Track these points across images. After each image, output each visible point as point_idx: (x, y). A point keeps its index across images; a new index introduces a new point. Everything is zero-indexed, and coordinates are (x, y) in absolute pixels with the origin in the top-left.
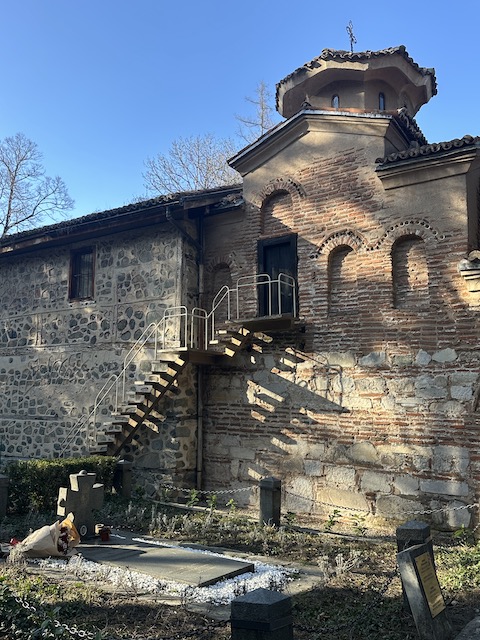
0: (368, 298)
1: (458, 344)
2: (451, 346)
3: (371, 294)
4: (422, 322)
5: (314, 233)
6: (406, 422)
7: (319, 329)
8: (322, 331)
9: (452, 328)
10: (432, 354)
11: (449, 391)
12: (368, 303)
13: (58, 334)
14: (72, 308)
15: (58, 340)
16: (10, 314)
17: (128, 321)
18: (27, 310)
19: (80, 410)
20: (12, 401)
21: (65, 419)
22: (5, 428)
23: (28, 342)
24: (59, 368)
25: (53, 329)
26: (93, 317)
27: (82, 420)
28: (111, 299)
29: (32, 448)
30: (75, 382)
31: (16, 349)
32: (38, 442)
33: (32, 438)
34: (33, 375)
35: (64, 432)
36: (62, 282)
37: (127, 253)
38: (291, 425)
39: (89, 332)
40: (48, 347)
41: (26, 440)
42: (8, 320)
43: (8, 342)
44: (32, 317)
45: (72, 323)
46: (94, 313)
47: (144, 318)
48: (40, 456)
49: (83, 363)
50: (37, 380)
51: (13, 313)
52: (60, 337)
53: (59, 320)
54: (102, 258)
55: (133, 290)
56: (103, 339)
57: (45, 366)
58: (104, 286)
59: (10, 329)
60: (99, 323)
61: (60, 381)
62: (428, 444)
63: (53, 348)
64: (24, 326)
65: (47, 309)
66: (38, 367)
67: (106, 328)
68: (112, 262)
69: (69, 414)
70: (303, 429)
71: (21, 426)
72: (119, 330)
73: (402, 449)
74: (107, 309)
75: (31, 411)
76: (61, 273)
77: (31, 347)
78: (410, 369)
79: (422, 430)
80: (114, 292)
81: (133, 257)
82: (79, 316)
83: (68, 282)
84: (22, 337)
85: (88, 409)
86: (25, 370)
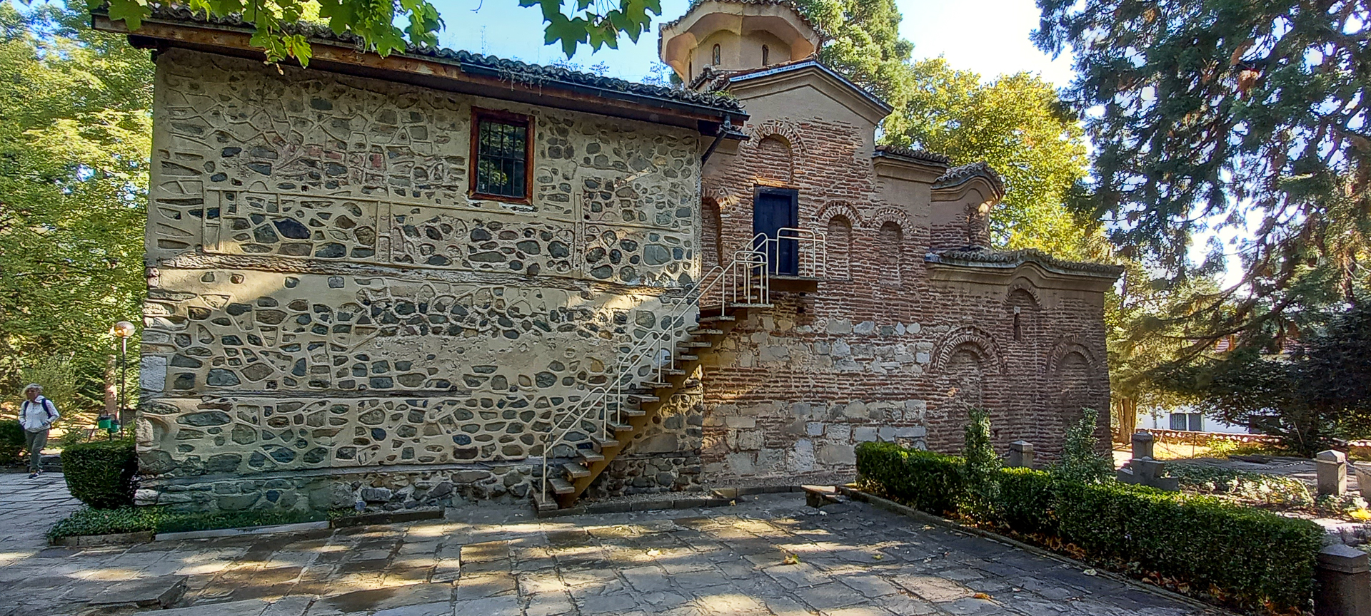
0: (861, 271)
1: (922, 320)
2: (918, 321)
3: (863, 268)
4: (900, 299)
5: (814, 195)
6: (887, 382)
7: (819, 294)
8: (821, 296)
9: (918, 307)
10: (906, 326)
11: (915, 357)
12: (861, 276)
13: (441, 248)
14: (478, 209)
15: (440, 260)
16: (282, 186)
17: (608, 250)
18: (343, 188)
19: (512, 380)
20: (309, 362)
21: (477, 394)
22: (291, 416)
23: (349, 251)
24: (449, 309)
25: (425, 238)
26: (528, 233)
27: (520, 395)
28: (569, 211)
29: (386, 448)
30: (494, 335)
31: (310, 261)
32: (404, 436)
33: (387, 430)
34: (373, 316)
35: (477, 415)
36: (448, 158)
37: (606, 150)
38: (793, 389)
39: (520, 256)
40: (413, 269)
41: (368, 435)
42: (274, 197)
43: (279, 244)
44: (359, 204)
45: (478, 235)
46: (532, 226)
47: (639, 252)
48: (415, 460)
49: (508, 304)
50: (385, 326)
51: (294, 187)
52: (447, 254)
53: (445, 225)
54: (549, 142)
55: (617, 207)
56: (552, 271)
57: (407, 302)
58: (554, 187)
59: (281, 217)
60: (544, 245)
61: (454, 331)
62: (901, 399)
63: (429, 271)
64: (332, 218)
65: (409, 198)
66: (388, 302)
67: (560, 255)
68: (570, 153)
69: (486, 385)
70: (804, 392)
71: (347, 410)
72: (589, 261)
73: (885, 405)
74: (562, 225)
75: (375, 382)
76: (445, 140)
77: (359, 263)
78: (891, 338)
79: (898, 388)
80: (576, 202)
81: (618, 159)
82: (495, 226)
83: (467, 162)
84: (329, 239)
85: (533, 378)
86: (345, 305)
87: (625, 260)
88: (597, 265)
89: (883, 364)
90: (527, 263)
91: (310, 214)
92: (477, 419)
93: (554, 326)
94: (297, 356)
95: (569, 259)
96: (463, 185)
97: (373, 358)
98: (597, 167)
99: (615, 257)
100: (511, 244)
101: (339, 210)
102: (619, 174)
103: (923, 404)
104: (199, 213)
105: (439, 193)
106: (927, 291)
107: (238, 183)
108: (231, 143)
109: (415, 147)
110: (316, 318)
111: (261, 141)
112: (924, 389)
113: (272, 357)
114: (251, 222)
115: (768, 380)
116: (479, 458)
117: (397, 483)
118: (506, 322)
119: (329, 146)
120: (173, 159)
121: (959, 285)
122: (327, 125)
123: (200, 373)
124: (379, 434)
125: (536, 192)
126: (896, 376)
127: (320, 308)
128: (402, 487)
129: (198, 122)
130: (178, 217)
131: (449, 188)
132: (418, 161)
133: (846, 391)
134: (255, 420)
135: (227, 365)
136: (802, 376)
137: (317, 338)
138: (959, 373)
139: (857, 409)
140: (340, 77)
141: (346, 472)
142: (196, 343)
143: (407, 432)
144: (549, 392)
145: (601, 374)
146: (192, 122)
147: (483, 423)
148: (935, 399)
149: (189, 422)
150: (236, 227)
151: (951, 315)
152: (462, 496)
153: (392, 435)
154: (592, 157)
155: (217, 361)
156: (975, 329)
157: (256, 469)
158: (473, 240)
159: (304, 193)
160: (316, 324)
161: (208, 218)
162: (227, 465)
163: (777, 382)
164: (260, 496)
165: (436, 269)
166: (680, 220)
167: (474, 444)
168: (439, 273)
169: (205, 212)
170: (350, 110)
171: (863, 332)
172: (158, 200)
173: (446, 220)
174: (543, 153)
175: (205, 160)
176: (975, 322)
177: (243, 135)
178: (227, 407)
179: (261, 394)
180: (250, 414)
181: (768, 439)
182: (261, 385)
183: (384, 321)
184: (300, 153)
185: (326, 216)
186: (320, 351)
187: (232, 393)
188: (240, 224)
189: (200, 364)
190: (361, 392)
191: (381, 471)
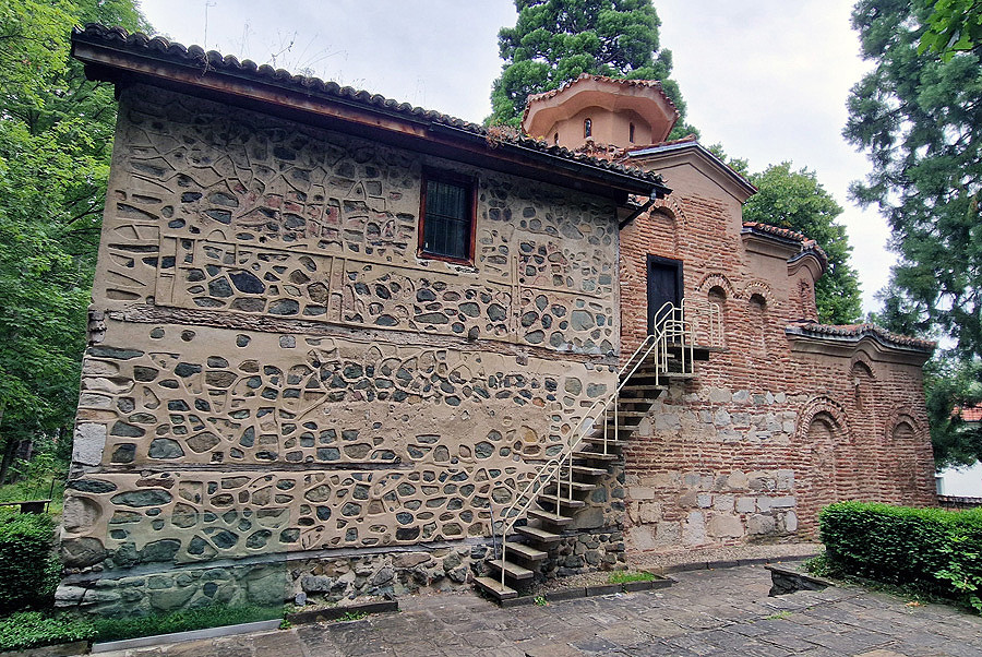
0: (735, 341)
1: (786, 390)
3: (737, 337)
4: (768, 369)
5: (696, 266)
8: (704, 365)
9: (783, 377)
10: (774, 396)
11: (783, 426)
12: (735, 345)
13: (390, 308)
14: (424, 268)
15: (388, 319)
16: (240, 236)
17: (541, 315)
18: (301, 241)
19: (453, 450)
20: (259, 431)
21: (421, 465)
22: (235, 492)
23: (302, 308)
24: (394, 372)
25: (375, 297)
26: (469, 294)
27: (460, 467)
28: (506, 274)
29: (331, 530)
30: (437, 401)
31: (263, 317)
32: (348, 515)
33: (332, 507)
34: (323, 379)
35: (419, 489)
36: (401, 216)
37: (540, 214)
38: (685, 458)
39: (462, 318)
40: (362, 328)
41: (313, 514)
42: (233, 247)
43: (232, 298)
44: (314, 259)
45: (424, 295)
46: (473, 288)
47: (567, 317)
48: (357, 542)
49: (450, 369)
50: (333, 390)
51: (252, 237)
52: (395, 314)
53: (393, 283)
54: (490, 204)
55: (549, 272)
56: (490, 334)
57: (355, 365)
58: (494, 249)
59: (237, 270)
60: (484, 307)
61: (400, 397)
62: (774, 468)
63: (377, 332)
64: (288, 273)
65: (362, 255)
66: (337, 363)
67: (498, 318)
68: (508, 215)
69: (428, 455)
70: (694, 462)
71: (293, 485)
72: (524, 325)
73: (761, 474)
74: (500, 288)
75: (322, 453)
76: (397, 196)
77: (310, 321)
78: (762, 407)
79: (770, 458)
80: (512, 267)
81: (550, 224)
82: (441, 286)
83: (417, 219)
84: (283, 294)
85: (473, 448)
86: (295, 367)
87: (555, 327)
88: (531, 329)
89: (758, 433)
90: (469, 326)
91: (266, 267)
92: (419, 494)
93: (492, 391)
94: (246, 422)
95: (506, 322)
96: (413, 243)
97: (322, 426)
98: (532, 231)
99: (546, 323)
100: (454, 305)
101: (294, 264)
102: (551, 239)
103: (790, 473)
104: (152, 261)
105: (390, 250)
106: (789, 361)
107: (196, 230)
108: (192, 187)
109: (370, 203)
110: (266, 381)
111: (222, 188)
112: (792, 460)
113: (220, 424)
114: (207, 273)
115: (663, 449)
116: (419, 538)
117: (339, 570)
118: (447, 387)
119: (290, 197)
120: (130, 201)
121: (813, 356)
122: (288, 176)
123: (142, 444)
124: (324, 513)
125: (478, 253)
126: (768, 445)
127: (271, 369)
128: (342, 573)
129: (159, 163)
130: (131, 264)
131: (399, 245)
132: (373, 218)
133: (728, 461)
134: (197, 499)
135: (170, 434)
136: (692, 445)
137: (267, 402)
138: (816, 442)
139: (738, 479)
140: (303, 127)
141: (290, 557)
142: (140, 408)
143: (352, 509)
144: (486, 463)
145: (535, 444)
146: (153, 162)
147: (425, 500)
148: (801, 469)
149: (126, 502)
150: (191, 279)
151: (808, 385)
152: (403, 583)
153: (337, 514)
154: (528, 220)
155: (162, 429)
156: (828, 400)
157: (196, 557)
158: (420, 301)
159: (261, 244)
160: (266, 388)
161: (163, 267)
162: (163, 553)
163: (671, 451)
164: (196, 590)
165: (384, 330)
166: (602, 286)
167: (417, 522)
168: (387, 334)
169: (160, 261)
170: (311, 162)
171: (740, 401)
172: (110, 245)
173: (395, 278)
174: (484, 215)
175: (165, 204)
176: (828, 393)
177: (204, 179)
178: (169, 484)
179: (207, 468)
180: (194, 491)
181: (664, 510)
182: (206, 457)
183: (333, 386)
184: (260, 203)
185: (282, 269)
186: (268, 418)
187: (175, 466)
188: (195, 276)
189: (142, 432)
190: (308, 465)
191: (325, 556)
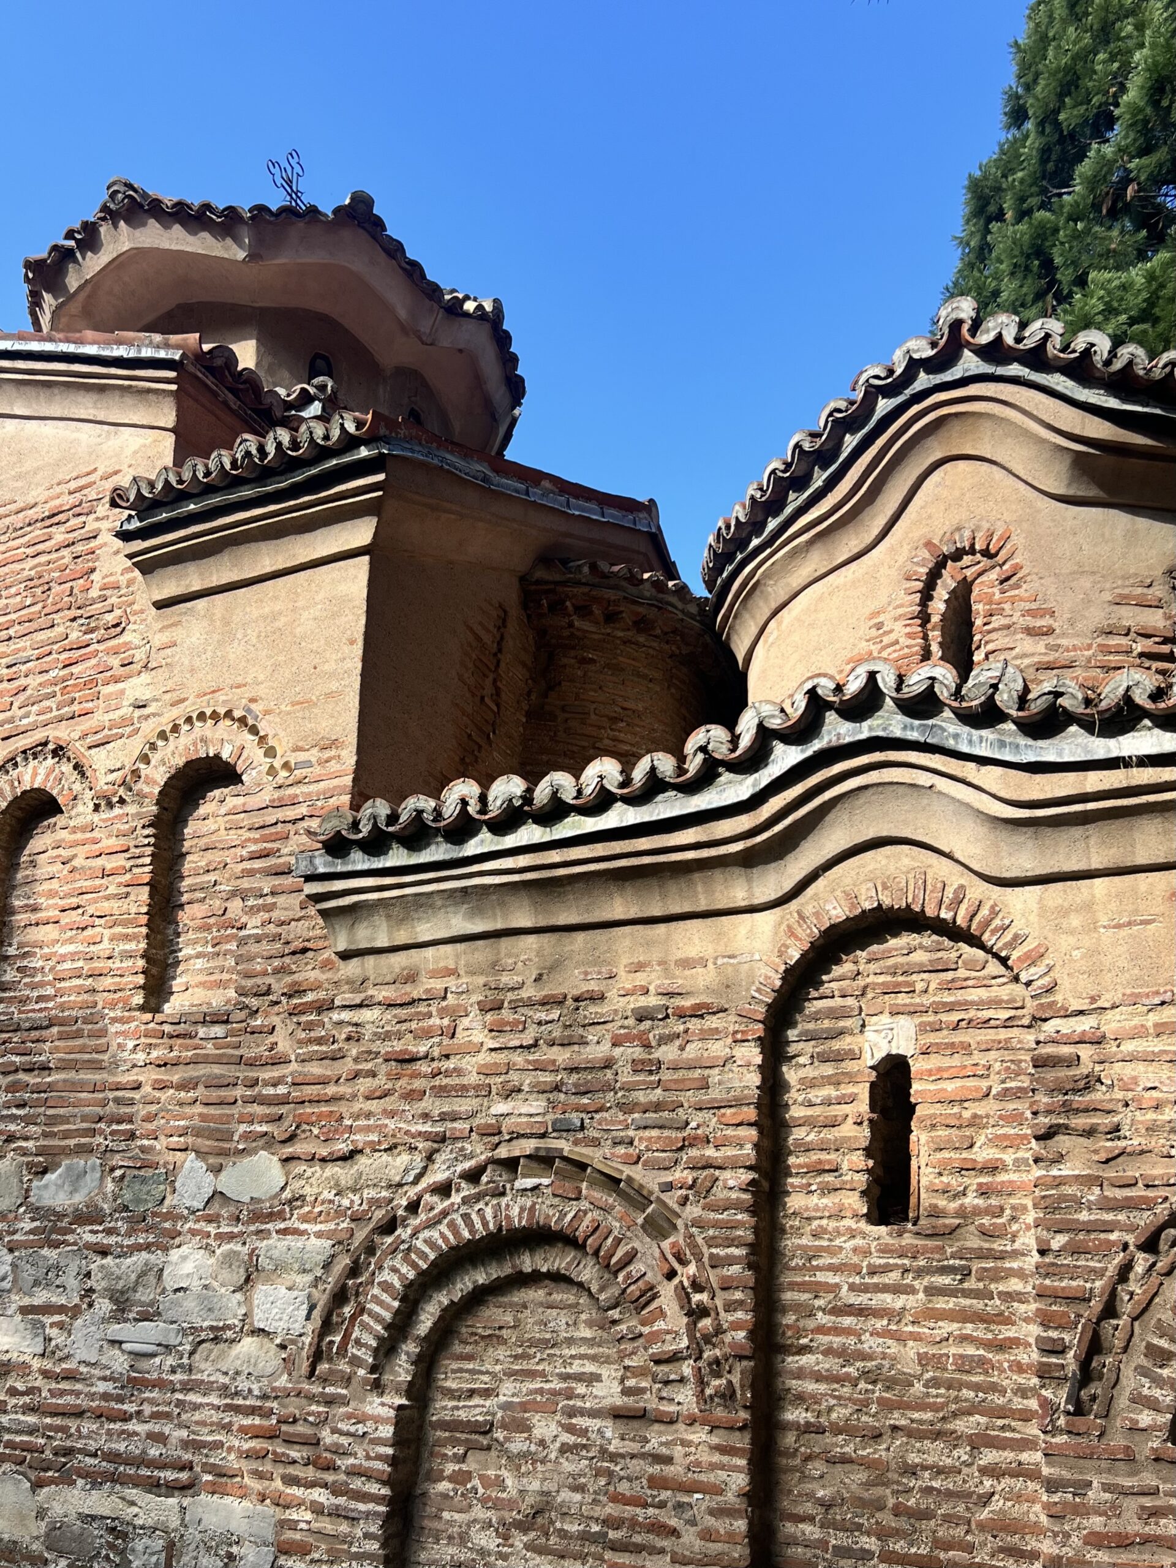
1: (291, 1138)
6: (127, 1407)
9: (282, 1081)
10: (217, 1170)
62: (177, 1487)
78: (155, 1223)
79: (159, 1438)
89: (116, 1330)
112: (278, 1455)
126: (160, 1384)
139: (6, 1505)
148: (317, 1508)
151: (427, 1104)
156: (568, 1165)
171: (60, 1200)
